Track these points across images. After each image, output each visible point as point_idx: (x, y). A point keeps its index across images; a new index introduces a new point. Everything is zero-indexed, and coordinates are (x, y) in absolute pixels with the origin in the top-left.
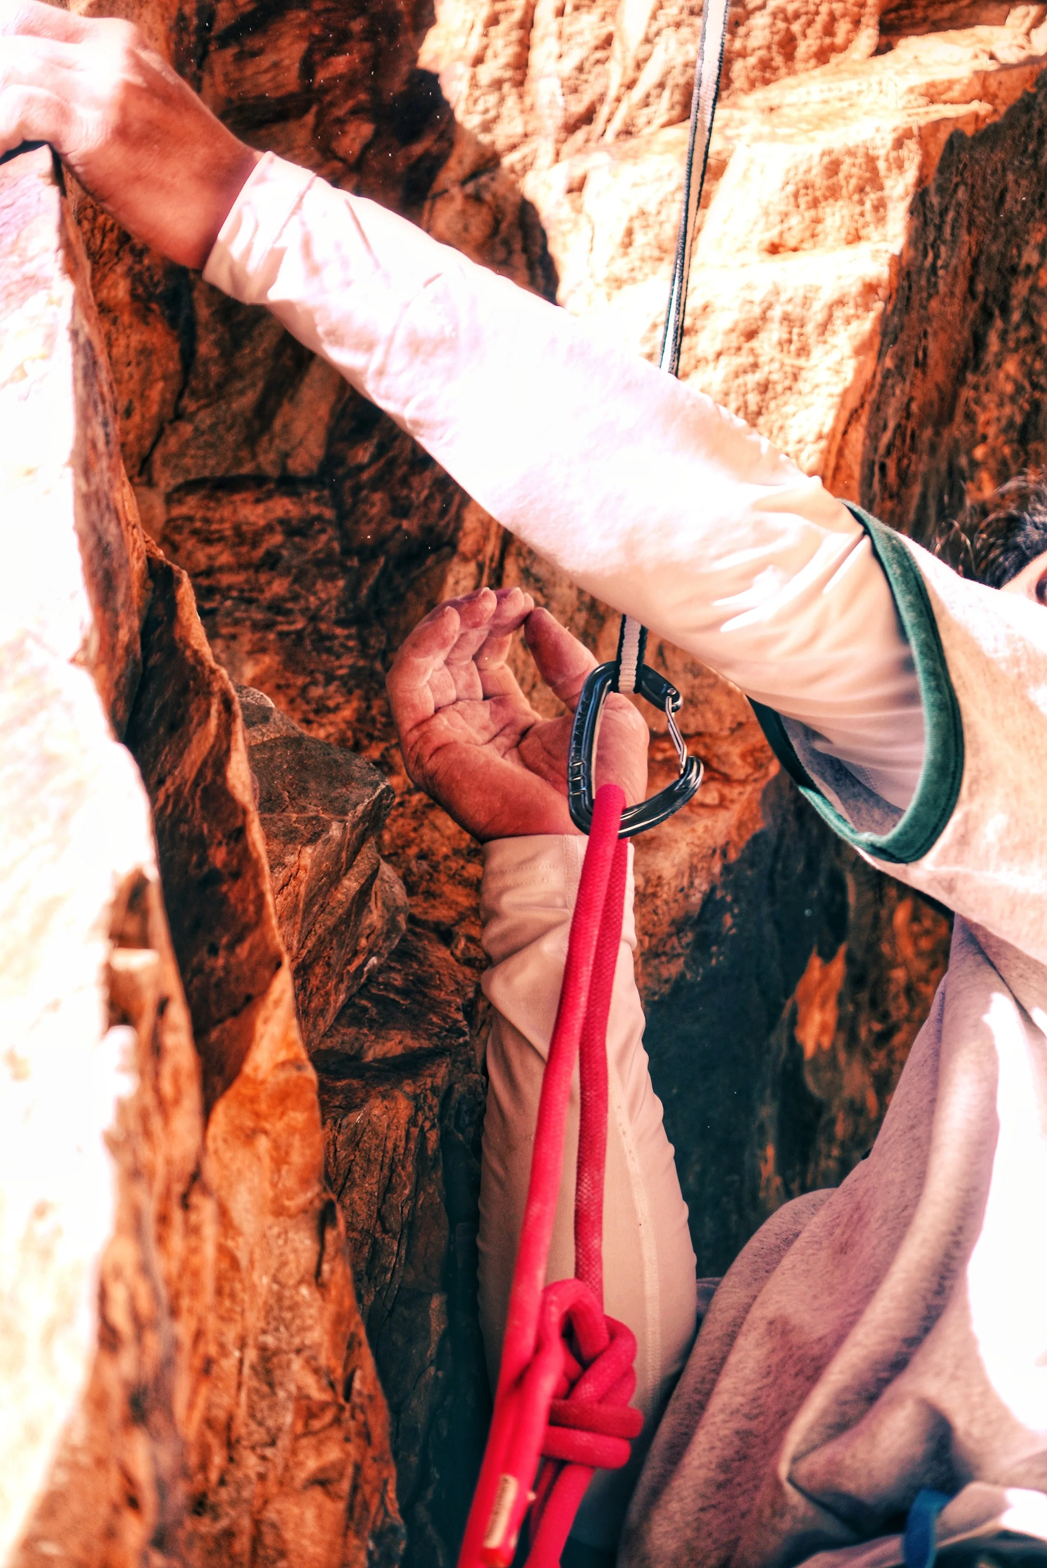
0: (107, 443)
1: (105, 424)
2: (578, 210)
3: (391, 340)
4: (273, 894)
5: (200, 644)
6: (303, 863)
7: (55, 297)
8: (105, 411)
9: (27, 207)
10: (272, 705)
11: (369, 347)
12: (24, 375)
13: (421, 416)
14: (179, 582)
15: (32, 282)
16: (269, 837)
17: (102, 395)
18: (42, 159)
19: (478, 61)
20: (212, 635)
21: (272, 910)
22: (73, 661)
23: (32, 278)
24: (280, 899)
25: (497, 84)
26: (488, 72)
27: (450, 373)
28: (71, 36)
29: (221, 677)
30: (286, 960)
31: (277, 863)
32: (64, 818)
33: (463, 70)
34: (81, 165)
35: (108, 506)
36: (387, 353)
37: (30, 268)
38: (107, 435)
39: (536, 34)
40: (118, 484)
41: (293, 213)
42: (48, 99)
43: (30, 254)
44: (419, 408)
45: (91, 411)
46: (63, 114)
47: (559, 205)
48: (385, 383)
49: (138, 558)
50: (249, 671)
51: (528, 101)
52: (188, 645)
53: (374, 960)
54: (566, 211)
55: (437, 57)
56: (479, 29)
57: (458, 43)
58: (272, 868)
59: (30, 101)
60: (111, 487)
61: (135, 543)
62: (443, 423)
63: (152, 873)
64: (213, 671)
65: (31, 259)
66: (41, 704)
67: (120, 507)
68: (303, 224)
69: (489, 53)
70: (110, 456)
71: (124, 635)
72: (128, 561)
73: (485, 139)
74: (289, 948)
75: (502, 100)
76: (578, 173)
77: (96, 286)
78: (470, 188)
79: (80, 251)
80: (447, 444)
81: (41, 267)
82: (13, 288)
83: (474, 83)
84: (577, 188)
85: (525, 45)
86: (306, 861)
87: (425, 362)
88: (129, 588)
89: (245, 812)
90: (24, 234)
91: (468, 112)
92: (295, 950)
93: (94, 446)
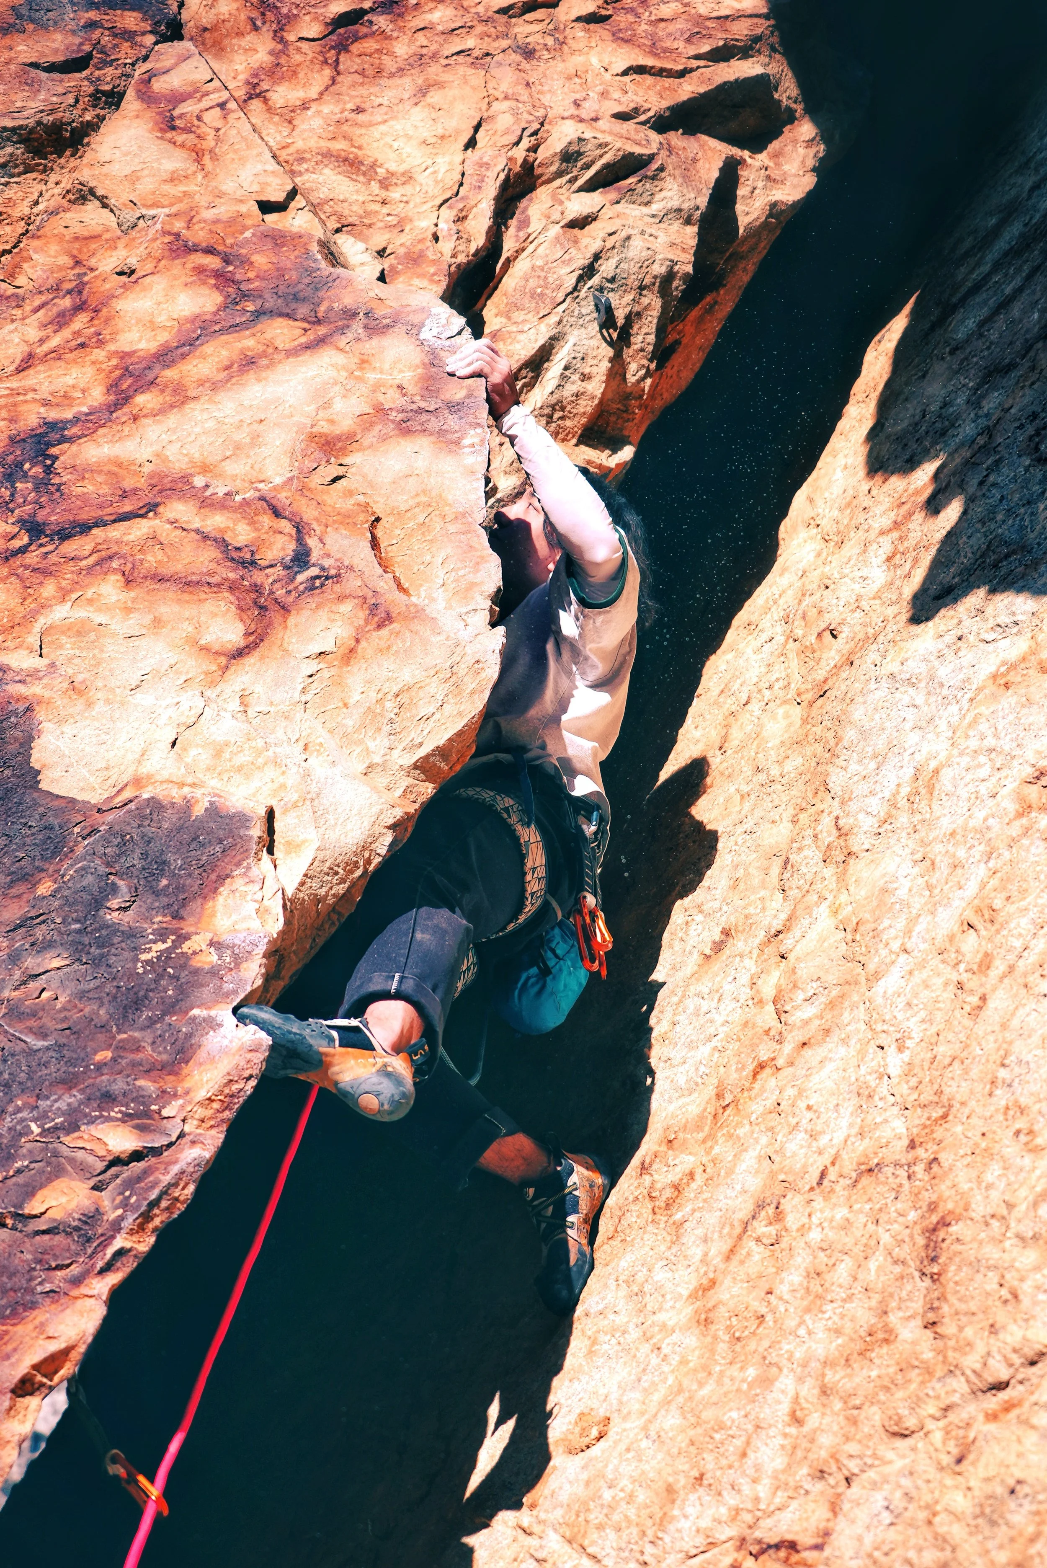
12: (474, 447)
22: (480, 525)
81: (481, 422)
82: (472, 424)
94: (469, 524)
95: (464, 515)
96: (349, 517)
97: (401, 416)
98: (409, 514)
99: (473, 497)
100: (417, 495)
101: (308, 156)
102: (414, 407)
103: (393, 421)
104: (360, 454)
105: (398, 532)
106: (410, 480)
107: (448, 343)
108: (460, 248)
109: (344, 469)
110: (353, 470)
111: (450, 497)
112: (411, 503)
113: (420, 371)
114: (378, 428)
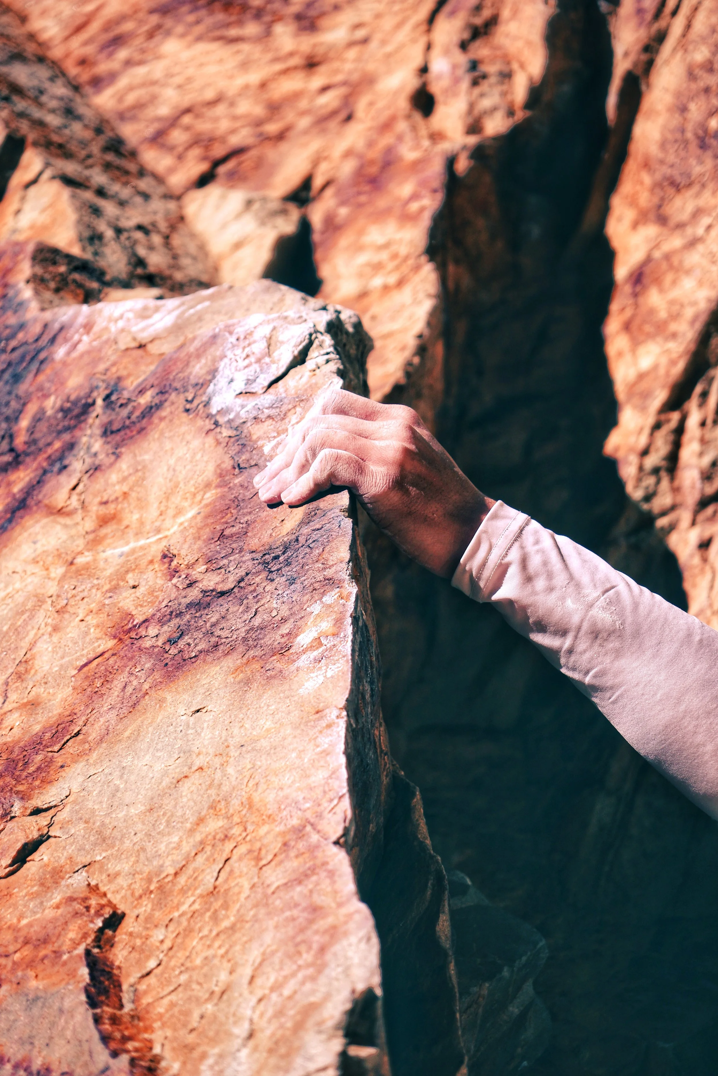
0: (372, 696)
1: (371, 683)
2: (705, 560)
3: (579, 629)
4: (460, 1014)
5: (425, 838)
6: (482, 993)
7: (345, 593)
8: (372, 672)
9: (330, 530)
10: (469, 882)
11: (563, 633)
12: (321, 644)
13: (597, 682)
14: (414, 795)
15: (330, 582)
16: (460, 973)
17: (371, 662)
18: (344, 499)
19: (645, 452)
20: (432, 832)
21: (459, 1024)
22: (336, 843)
23: (329, 579)
24: (464, 1016)
25: (656, 471)
26: (651, 461)
27: (618, 653)
28: (369, 416)
29: (437, 861)
30: (466, 1059)
31: (464, 991)
32: (322, 950)
33: (634, 459)
34: (371, 503)
35: (369, 738)
36: (576, 637)
37: (329, 573)
38: (372, 690)
39: (686, 438)
40: (377, 725)
41: (515, 540)
42: (350, 458)
43: (331, 563)
44: (595, 676)
45: (363, 674)
46: (360, 469)
47: (692, 556)
48: (573, 658)
49: (387, 776)
50: (456, 858)
51: (676, 483)
52: (416, 838)
53: (525, 1063)
54: (696, 560)
55: (617, 449)
56: (647, 431)
57: (632, 440)
58: (461, 994)
59: (337, 458)
60: (373, 725)
61: (385, 765)
62: (612, 688)
63: (379, 992)
64: (432, 857)
65: (330, 568)
66: (313, 870)
67: (377, 740)
68: (522, 548)
69: (652, 449)
70: (373, 704)
71: (372, 827)
72: (380, 777)
73: (645, 507)
74: (468, 1051)
75: (658, 482)
76: (707, 535)
77: (372, 588)
78: (633, 540)
79: (364, 563)
80: (614, 703)
81: (336, 572)
82: (316, 585)
83: (641, 468)
84: (705, 545)
85: (677, 445)
86: (485, 992)
87: (601, 645)
88: (379, 796)
89: (446, 955)
90: (327, 549)
91: (636, 487)
92: (472, 1052)
93: (363, 697)
94: (312, 849)
95: (299, 832)
96: (45, 941)
97: (168, 630)
98: (182, 880)
99: (319, 776)
100: (201, 821)
101: (128, 26)
102: (194, 594)
103: (149, 652)
104: (79, 767)
105: (159, 934)
106: (185, 787)
107: (269, 398)
108: (486, 103)
109: (43, 820)
110: (63, 815)
111: (271, 797)
112: (187, 847)
113: (210, 495)
114: (122, 678)
